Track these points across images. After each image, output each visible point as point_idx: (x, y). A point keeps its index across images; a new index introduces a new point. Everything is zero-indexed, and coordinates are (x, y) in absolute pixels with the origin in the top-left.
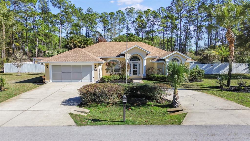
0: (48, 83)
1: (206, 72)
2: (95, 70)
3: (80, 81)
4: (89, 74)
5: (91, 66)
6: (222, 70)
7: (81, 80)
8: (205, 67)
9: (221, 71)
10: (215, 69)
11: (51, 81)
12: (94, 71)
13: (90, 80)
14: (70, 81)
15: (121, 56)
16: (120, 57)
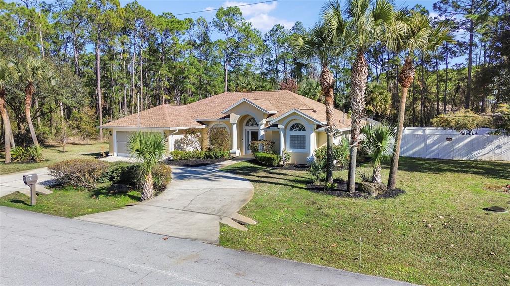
0: (112, 156)
1: (433, 153)
5: (161, 132)
6: (478, 150)
8: (432, 142)
9: (475, 152)
10: (457, 146)
11: (115, 154)
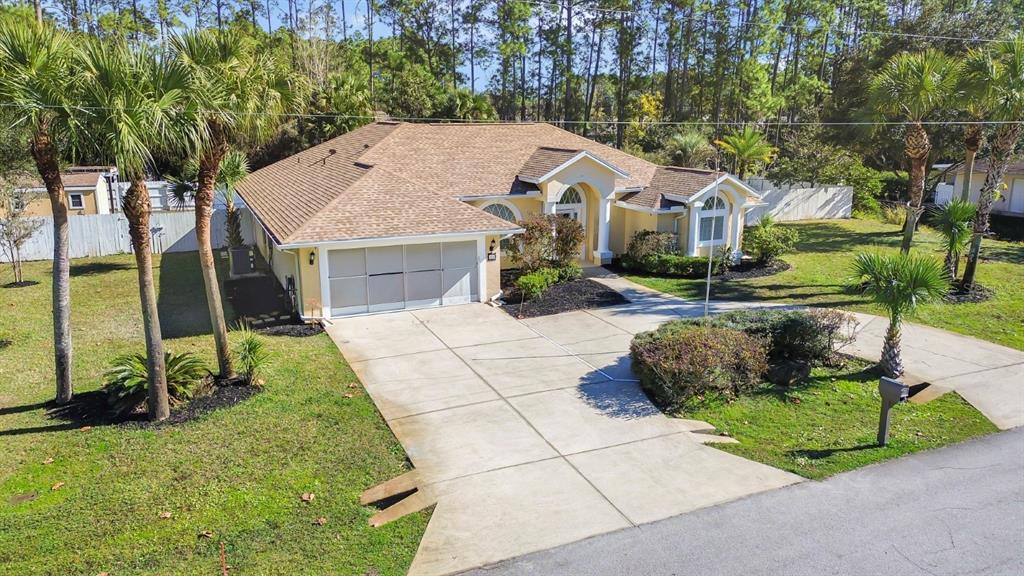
2: (491, 257)
3: (438, 302)
4: (468, 275)
7: (441, 297)
12: (485, 260)
13: (471, 294)
14: (400, 304)
15: (528, 193)
16: (525, 193)
